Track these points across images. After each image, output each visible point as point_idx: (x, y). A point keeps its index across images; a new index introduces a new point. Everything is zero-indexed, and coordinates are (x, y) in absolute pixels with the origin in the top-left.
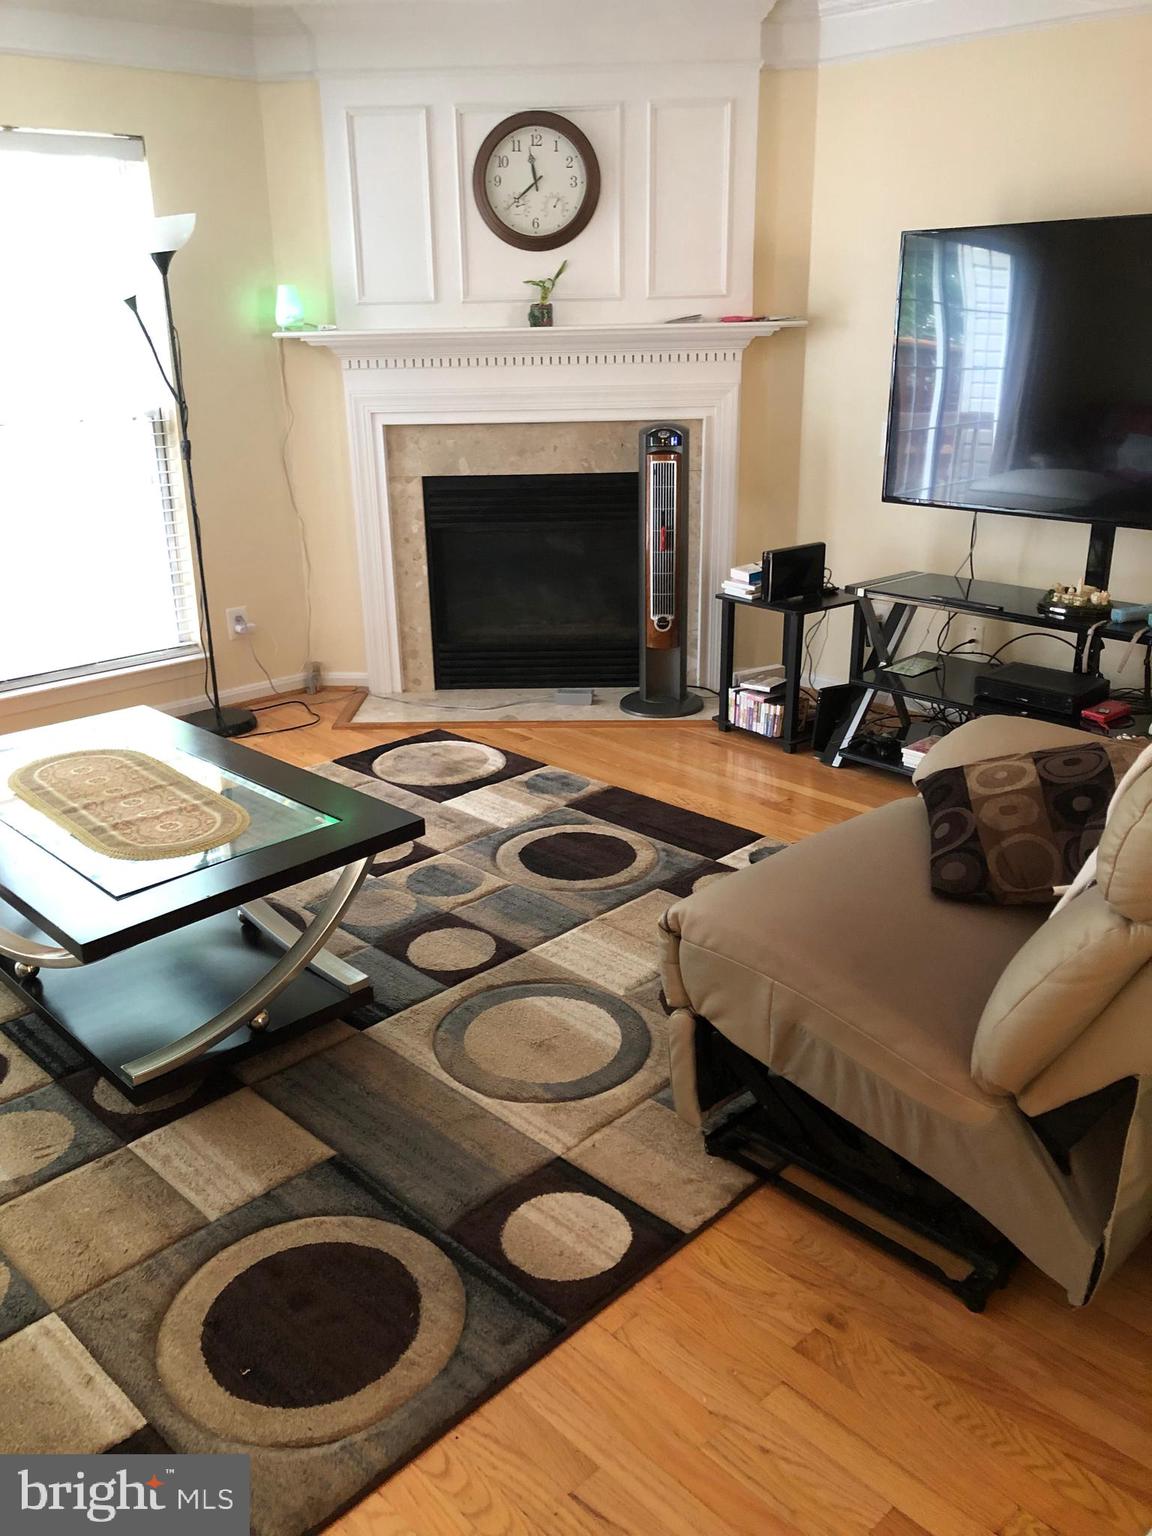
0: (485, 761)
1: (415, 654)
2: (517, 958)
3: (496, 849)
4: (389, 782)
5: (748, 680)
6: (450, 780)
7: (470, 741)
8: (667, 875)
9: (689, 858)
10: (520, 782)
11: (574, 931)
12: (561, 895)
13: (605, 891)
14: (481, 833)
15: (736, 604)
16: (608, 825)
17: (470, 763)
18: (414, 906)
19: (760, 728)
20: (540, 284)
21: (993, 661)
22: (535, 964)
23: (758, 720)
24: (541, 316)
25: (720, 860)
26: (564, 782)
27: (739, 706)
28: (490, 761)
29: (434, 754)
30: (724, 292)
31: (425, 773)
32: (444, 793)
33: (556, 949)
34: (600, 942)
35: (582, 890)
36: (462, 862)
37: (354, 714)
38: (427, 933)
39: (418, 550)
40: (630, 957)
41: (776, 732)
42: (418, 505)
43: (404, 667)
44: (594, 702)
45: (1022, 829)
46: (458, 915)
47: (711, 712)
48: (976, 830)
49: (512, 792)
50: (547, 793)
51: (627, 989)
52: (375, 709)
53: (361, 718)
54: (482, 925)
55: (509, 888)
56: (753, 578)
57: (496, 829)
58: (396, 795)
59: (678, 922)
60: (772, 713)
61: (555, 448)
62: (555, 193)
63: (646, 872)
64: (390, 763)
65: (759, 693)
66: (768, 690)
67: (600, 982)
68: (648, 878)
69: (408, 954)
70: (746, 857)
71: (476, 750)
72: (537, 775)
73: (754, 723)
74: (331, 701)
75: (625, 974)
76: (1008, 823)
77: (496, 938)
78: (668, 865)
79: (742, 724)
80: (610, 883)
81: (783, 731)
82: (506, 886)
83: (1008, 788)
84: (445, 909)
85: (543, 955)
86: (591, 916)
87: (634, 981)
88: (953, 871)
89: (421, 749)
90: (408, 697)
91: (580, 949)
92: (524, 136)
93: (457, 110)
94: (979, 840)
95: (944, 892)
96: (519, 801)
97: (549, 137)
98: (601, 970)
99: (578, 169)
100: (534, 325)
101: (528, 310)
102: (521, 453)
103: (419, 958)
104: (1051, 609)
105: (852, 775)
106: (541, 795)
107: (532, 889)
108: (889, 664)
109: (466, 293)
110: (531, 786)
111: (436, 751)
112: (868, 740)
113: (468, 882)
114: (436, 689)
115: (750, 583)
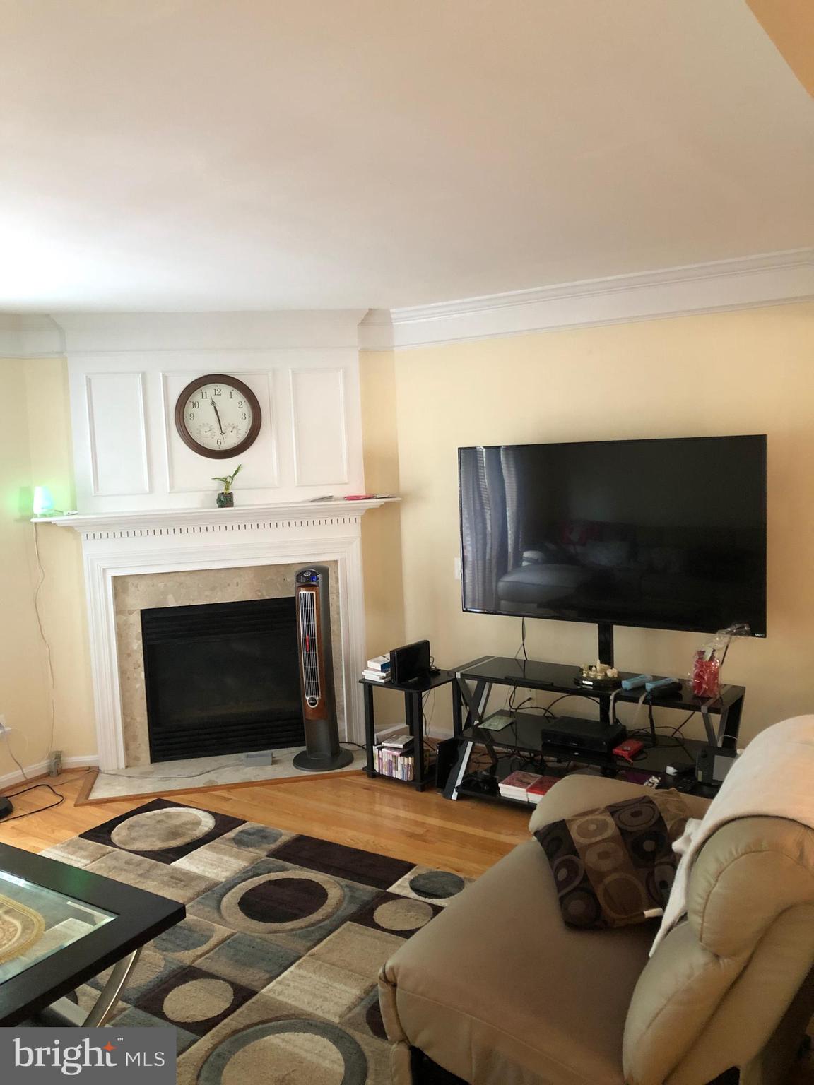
0: (198, 823)
1: (135, 738)
2: (251, 1001)
3: (219, 902)
4: (126, 850)
5: (386, 740)
6: (174, 843)
7: (184, 806)
8: (353, 909)
9: (367, 891)
10: (229, 839)
11: (292, 968)
12: (276, 937)
13: (309, 929)
14: (205, 889)
15: (373, 687)
16: (301, 870)
17: (187, 827)
18: (163, 963)
19: (398, 775)
20: (224, 480)
21: (548, 714)
22: (266, 1005)
23: (396, 769)
24: (226, 500)
25: (391, 890)
26: (262, 836)
27: (382, 759)
28: (203, 823)
29: (159, 822)
30: (346, 481)
31: (154, 839)
32: (170, 855)
33: (279, 988)
34: (313, 976)
35: (292, 930)
36: (196, 918)
37: (90, 791)
38: (177, 988)
39: (137, 661)
40: (338, 987)
41: (410, 777)
42: (137, 629)
43: (127, 748)
44: (274, 762)
45: (615, 870)
46: (198, 967)
47: (360, 764)
48: (585, 872)
49: (224, 849)
50: (251, 846)
51: (341, 1016)
52: (106, 784)
53: (97, 795)
54: (218, 974)
55: (235, 936)
56: (384, 667)
57: (217, 884)
58: (134, 861)
59: (394, 974)
60: (406, 763)
61: (237, 584)
62: (231, 424)
63: (337, 908)
64: (124, 833)
65: (395, 749)
66: (401, 746)
67: (319, 1013)
68: (339, 913)
69: (165, 1010)
70: (407, 884)
71: (191, 814)
72: (242, 832)
73: (394, 771)
74: (72, 781)
75: (336, 1003)
76: (605, 865)
77: (232, 984)
78: (353, 899)
79: (385, 772)
80: (312, 921)
81: (414, 776)
82: (232, 935)
83: (599, 838)
84: (187, 962)
85: (271, 994)
86: (302, 953)
87: (345, 1008)
88: (577, 906)
89: (148, 818)
90: (131, 771)
91: (299, 985)
92: (210, 389)
93: (163, 375)
94: (588, 880)
95: (574, 924)
96: (231, 856)
97: (226, 389)
98: (318, 1002)
99: (246, 409)
100: (221, 506)
101: (217, 497)
102: (213, 589)
103: (173, 1013)
104: (584, 682)
105: (466, 805)
106: (247, 849)
107: (253, 934)
108: (481, 722)
109: (172, 486)
110: (238, 842)
111: (160, 818)
112: (475, 779)
113: (202, 935)
114: (152, 762)
115: (382, 671)
